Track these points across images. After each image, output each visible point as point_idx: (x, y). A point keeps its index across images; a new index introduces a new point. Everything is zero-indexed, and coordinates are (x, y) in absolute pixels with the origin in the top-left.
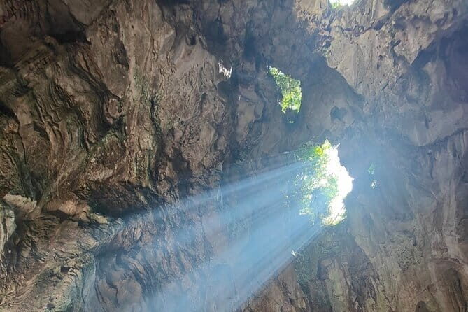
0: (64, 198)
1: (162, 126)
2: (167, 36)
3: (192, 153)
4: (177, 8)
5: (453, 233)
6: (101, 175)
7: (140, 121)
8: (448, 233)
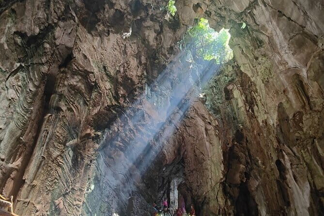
0: (86, 129)
1: (112, 74)
2: (97, 41)
3: (131, 73)
4: (97, 26)
5: (287, 51)
6: (96, 111)
7: (102, 79)
8: (283, 52)
